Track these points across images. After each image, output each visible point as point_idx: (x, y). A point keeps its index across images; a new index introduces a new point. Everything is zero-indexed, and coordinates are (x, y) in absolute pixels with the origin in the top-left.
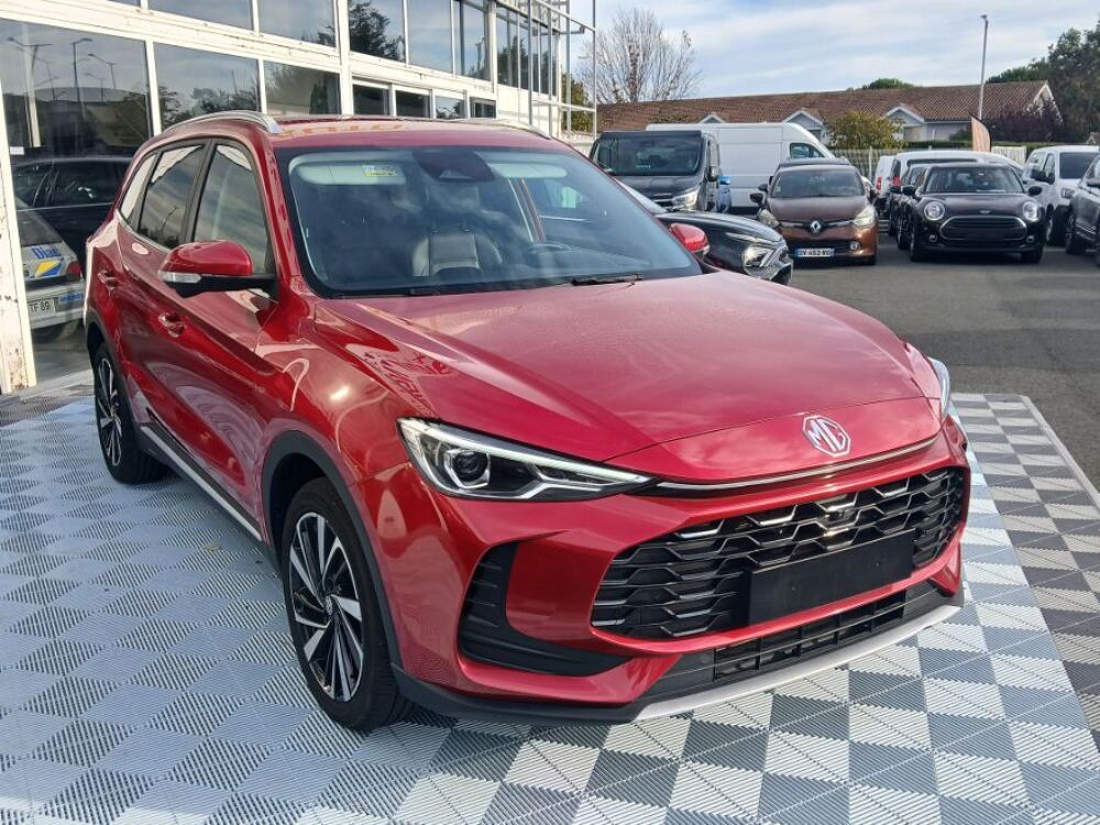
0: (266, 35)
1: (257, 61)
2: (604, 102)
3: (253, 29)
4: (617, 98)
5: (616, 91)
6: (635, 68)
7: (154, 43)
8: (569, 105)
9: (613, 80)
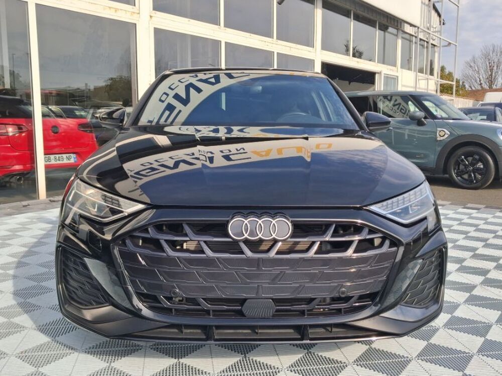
0: (279, 41)
1: (274, 52)
2: (474, 89)
3: (273, 38)
4: (482, 87)
5: (481, 84)
6: (492, 73)
7: (226, 42)
8: (439, 80)
9: (480, 79)
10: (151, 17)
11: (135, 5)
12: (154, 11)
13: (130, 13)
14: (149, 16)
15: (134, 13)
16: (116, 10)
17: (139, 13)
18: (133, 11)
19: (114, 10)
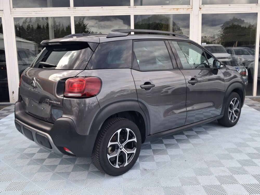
10: (200, 8)
11: (190, 5)
12: (202, 5)
13: (186, 9)
14: (199, 8)
15: (189, 8)
16: (177, 9)
17: (192, 8)
18: (189, 7)
19: (176, 10)
